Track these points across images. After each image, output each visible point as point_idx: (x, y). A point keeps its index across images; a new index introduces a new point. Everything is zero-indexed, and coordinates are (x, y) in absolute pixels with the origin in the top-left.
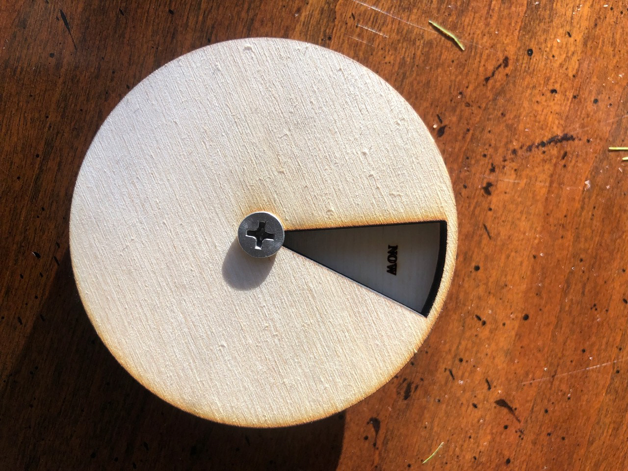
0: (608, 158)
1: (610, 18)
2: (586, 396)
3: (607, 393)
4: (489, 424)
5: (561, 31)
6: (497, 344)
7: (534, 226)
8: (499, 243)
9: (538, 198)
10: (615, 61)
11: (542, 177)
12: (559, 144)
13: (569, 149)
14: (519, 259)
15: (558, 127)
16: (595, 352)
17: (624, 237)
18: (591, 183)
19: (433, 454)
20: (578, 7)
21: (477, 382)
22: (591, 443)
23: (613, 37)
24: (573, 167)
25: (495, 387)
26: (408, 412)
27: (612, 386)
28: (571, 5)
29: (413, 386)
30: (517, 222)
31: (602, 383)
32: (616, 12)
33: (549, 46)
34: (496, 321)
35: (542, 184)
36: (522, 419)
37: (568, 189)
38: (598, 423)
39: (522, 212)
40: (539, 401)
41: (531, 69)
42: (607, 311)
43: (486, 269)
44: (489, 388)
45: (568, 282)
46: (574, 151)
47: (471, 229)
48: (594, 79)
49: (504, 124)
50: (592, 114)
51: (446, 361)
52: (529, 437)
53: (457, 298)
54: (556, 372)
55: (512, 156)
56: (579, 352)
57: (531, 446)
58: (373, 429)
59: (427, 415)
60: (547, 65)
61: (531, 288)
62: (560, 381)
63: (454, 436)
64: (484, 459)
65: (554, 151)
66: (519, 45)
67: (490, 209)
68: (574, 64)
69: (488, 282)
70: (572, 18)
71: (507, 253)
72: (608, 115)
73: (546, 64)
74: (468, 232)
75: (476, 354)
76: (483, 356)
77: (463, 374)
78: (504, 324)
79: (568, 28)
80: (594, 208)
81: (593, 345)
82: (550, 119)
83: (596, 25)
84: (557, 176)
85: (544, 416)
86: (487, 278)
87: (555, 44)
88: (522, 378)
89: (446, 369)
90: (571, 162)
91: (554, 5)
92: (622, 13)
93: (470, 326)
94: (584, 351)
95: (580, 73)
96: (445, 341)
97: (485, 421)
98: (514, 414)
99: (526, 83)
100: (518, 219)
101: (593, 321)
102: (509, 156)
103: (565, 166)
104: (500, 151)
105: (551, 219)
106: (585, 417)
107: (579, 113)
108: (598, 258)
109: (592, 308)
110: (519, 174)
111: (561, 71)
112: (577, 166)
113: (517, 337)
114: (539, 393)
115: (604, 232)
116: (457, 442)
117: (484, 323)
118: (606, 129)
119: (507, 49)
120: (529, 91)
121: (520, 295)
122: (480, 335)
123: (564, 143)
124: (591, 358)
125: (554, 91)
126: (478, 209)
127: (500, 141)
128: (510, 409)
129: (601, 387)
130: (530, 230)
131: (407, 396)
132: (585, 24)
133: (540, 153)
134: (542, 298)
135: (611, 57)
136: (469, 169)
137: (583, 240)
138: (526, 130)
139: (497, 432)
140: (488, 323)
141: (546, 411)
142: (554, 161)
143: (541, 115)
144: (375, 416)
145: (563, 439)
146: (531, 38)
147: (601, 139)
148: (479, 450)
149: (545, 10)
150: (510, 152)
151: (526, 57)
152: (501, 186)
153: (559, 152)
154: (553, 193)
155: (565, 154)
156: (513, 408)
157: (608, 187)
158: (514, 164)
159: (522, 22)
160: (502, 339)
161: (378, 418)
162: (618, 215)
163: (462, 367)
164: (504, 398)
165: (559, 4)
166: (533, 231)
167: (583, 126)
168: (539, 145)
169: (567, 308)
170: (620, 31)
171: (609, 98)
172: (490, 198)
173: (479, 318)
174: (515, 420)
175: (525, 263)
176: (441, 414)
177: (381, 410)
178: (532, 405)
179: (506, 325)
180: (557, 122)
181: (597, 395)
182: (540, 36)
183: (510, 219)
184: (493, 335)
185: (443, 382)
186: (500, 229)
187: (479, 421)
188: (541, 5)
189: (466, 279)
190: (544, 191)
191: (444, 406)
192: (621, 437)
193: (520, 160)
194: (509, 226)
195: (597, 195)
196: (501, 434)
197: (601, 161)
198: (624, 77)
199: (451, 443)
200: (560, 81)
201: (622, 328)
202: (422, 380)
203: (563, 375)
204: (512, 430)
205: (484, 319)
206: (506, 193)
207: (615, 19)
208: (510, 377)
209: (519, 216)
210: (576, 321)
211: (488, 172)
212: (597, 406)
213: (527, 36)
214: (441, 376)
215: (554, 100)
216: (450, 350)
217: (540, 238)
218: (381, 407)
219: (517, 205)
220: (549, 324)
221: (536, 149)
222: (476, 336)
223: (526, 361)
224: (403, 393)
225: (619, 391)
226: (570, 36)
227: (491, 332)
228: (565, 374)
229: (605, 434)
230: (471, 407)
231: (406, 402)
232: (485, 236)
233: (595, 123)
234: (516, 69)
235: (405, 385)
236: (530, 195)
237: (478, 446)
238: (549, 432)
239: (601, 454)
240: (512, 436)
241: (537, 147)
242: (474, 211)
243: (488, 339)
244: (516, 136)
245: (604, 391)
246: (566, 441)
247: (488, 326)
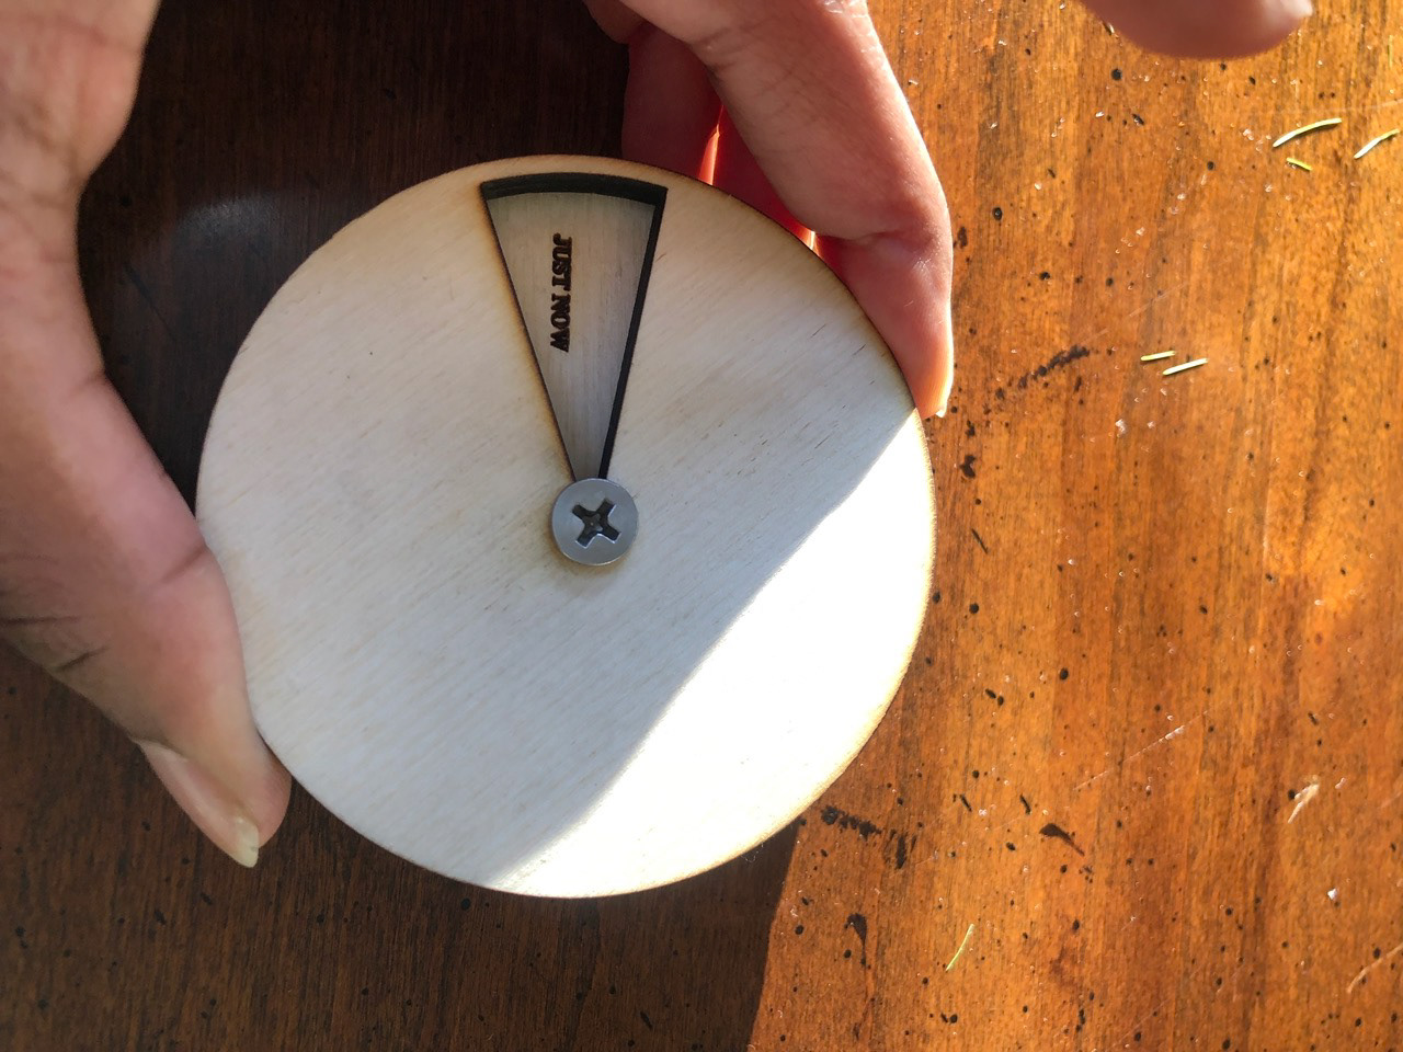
0: (1142, 376)
1: (1110, 136)
2: (1172, 782)
3: (1202, 768)
4: (1038, 872)
5: (1039, 169)
6: (1027, 732)
7: (1051, 515)
8: (1001, 557)
9: (1050, 465)
10: (1127, 208)
11: (1050, 428)
12: (1067, 366)
13: (1083, 372)
14: (1037, 578)
15: (1061, 338)
16: (1174, 706)
17: (1185, 504)
18: (1128, 424)
19: (961, 949)
20: (1058, 123)
21: (1007, 806)
22: (1192, 857)
23: (1118, 168)
24: (1095, 401)
25: (1036, 806)
26: (908, 887)
27: (1207, 755)
28: (1047, 122)
29: (908, 841)
30: (1024, 514)
31: (1191, 754)
32: (1117, 123)
33: (1025, 198)
34: (1018, 692)
35: (1052, 440)
36: (1087, 850)
37: (1092, 440)
38: (1197, 822)
39: (1028, 497)
40: (1105, 810)
41: (1005, 241)
42: (1181, 632)
43: (988, 607)
44: (1028, 810)
45: (1117, 599)
46: (1091, 374)
47: (954, 543)
48: (1102, 245)
49: (978, 348)
50: (1107, 305)
51: (952, 782)
52: (1101, 874)
53: (952, 669)
54: (1123, 755)
55: (998, 402)
56: (1152, 711)
57: (1105, 889)
58: (856, 935)
59: (939, 885)
60: (1028, 233)
61: (1064, 622)
62: (1132, 768)
63: (988, 907)
64: (1039, 934)
65: (1060, 378)
66: (978, 203)
67: (978, 502)
68: (1066, 226)
69: (995, 629)
70: (1052, 145)
71: (1017, 570)
72: (1132, 303)
73: (1025, 230)
74: (950, 549)
75: (998, 757)
76: (1008, 758)
77: (984, 797)
78: (1032, 695)
79: (1048, 163)
80: (1136, 464)
81: (1169, 695)
82: (1047, 326)
83: (1089, 151)
84: (1072, 422)
85: (1117, 833)
86: (993, 623)
87: (1033, 194)
88: (1074, 779)
89: (955, 796)
90: (1089, 392)
91: (1021, 125)
92: (1125, 123)
93: (980, 711)
94: (1158, 708)
95: (1078, 238)
96: (946, 748)
97: (1030, 868)
98: (1072, 844)
99: (1000, 269)
100: (1025, 509)
101: (1163, 654)
102: (993, 402)
103: (1081, 402)
104: (978, 395)
105: (1075, 498)
106: (1177, 817)
107: (1088, 307)
108: (1155, 547)
109: (1158, 634)
110: (1013, 431)
111: (1049, 239)
112: (1100, 399)
113: (1057, 712)
114: (1104, 797)
115: (1156, 503)
116: (993, 917)
117: (1001, 701)
118: (1132, 328)
119: (961, 213)
120: (1007, 283)
121: (1048, 639)
122: (999, 723)
123: (1075, 362)
124: (1169, 717)
125: (1045, 275)
126: (959, 505)
127: (975, 379)
128: (1066, 837)
129: (1191, 762)
130: (1046, 524)
131: (901, 861)
132: (1073, 151)
133: (1040, 387)
134: (1082, 636)
135: (1120, 201)
136: (933, 438)
137: (1128, 522)
138: (1014, 351)
139: (1051, 882)
140: (1006, 699)
141: (1119, 824)
142: (1064, 396)
143: (1032, 320)
144: (855, 910)
145: (1151, 862)
146: (995, 187)
147: (1127, 345)
148: (1029, 921)
149: (1009, 136)
150: (993, 395)
151: (993, 222)
152: (989, 457)
153: (1069, 379)
154: (1070, 452)
155: (1080, 382)
156: (1070, 834)
157: (1150, 425)
158: (1003, 414)
159: (976, 162)
160: (1034, 721)
161: (860, 913)
162: (1172, 470)
163: (979, 786)
164: (1053, 821)
165: (1028, 122)
166: (1051, 524)
167: (1098, 329)
168: (1036, 373)
169: (1123, 644)
170: (1127, 155)
171: (1128, 273)
172: (974, 481)
173: (992, 694)
174: (1075, 852)
175: (1048, 582)
176: (961, 876)
177: (864, 898)
178: (1096, 820)
179: (1036, 696)
180: (1057, 329)
181: (1188, 776)
182: (1009, 183)
183: (1012, 512)
184: (1018, 717)
185: (955, 821)
186: (999, 532)
187: (1021, 872)
188: (1001, 128)
189: (961, 631)
190: (1057, 450)
191: (963, 862)
192: (1234, 836)
193: (1011, 406)
194: (1012, 524)
195: (1137, 441)
196: (1059, 882)
197: (1134, 382)
198: (1146, 234)
199: (985, 921)
200: (1050, 255)
201: (1206, 655)
202: (920, 825)
203: (1134, 757)
204: (1074, 870)
205: (1000, 693)
206: (998, 468)
207: (1116, 136)
208: (1057, 782)
209: (1024, 503)
210: (1139, 662)
211: (964, 436)
212: (1190, 794)
213: (988, 186)
214: (949, 810)
215: (1047, 291)
216: (956, 762)
217: (1064, 534)
218: (862, 894)
219: (1019, 484)
220: (1100, 677)
221: (1034, 382)
222: (993, 725)
223: (1075, 748)
224: (893, 858)
225: (1219, 760)
226: (1054, 176)
227: (1015, 713)
228: (1137, 754)
229: (1210, 837)
230: (1006, 849)
231: (901, 871)
232: (978, 549)
233: (1115, 319)
234: (980, 248)
235: (895, 842)
236: (1037, 463)
237: (1027, 915)
238: (1128, 856)
239: (1209, 872)
240: (1075, 880)
241: (1035, 378)
242: (953, 510)
243: (1012, 726)
244: (1000, 365)
245: (1197, 766)
246: (1156, 864)
247: (1008, 704)
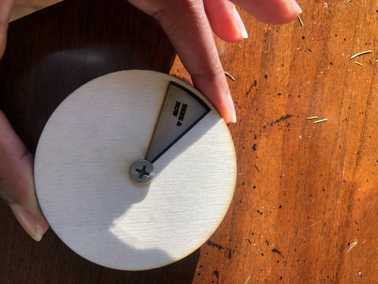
0: (308, 123)
1: (301, 55)
2: (312, 239)
3: (321, 235)
4: (270, 262)
5: (279, 64)
6: (269, 222)
7: (279, 162)
8: (263, 173)
9: (279, 147)
10: (305, 76)
11: (279, 137)
12: (285, 120)
13: (290, 122)
14: (274, 179)
15: (283, 112)
16: (313, 217)
17: (319, 160)
18: (302, 137)
19: (246, 282)
20: (285, 51)
21: (262, 243)
22: (317, 260)
23: (303, 64)
24: (293, 130)
25: (271, 243)
26: (232, 264)
27: (323, 231)
28: (282, 51)
29: (232, 251)
30: (270, 161)
31: (318, 231)
32: (303, 51)
33: (274, 72)
34: (266, 211)
35: (280, 141)
36: (285, 256)
37: (292, 141)
38: (319, 251)
39: (272, 156)
40: (291, 246)
41: (268, 85)
42: (316, 196)
43: (258, 187)
44: (268, 245)
45: (297, 186)
46: (292, 122)
47: (249, 169)
48: (297, 86)
49: (258, 114)
50: (298, 103)
51: (246, 236)
52: (289, 264)
53: (247, 204)
54: (297, 230)
55: (264, 129)
56: (307, 218)
57: (291, 268)
58: (216, 277)
59: (240, 264)
60: (275, 82)
61: (281, 192)
62: (300, 234)
63: (255, 271)
64: (270, 280)
65: (283, 123)
66: (260, 74)
67: (257, 157)
68: (286, 81)
69: (260, 193)
70: (283, 57)
71: (268, 177)
72: (305, 102)
73: (274, 81)
74: (248, 170)
75: (260, 229)
76: (263, 230)
77: (255, 240)
78: (271, 212)
79: (282, 63)
80: (305, 148)
81: (312, 214)
82: (280, 108)
83: (294, 59)
84: (286, 136)
85: (294, 252)
86: (260, 191)
87: (277, 71)
88: (282, 236)
89: (246, 240)
90: (291, 127)
91: (274, 52)
92: (306, 51)
93: (255, 216)
94: (308, 218)
95: (290, 83)
96: (244, 226)
97: (268, 261)
98: (281, 255)
99: (266, 92)
100: (271, 160)
101: (311, 202)
102: (262, 130)
103: (289, 130)
104: (258, 128)
105: (286, 157)
106: (313, 249)
107: (292, 103)
108: (309, 171)
109: (309, 197)
110: (268, 138)
111: (281, 84)
112: (295, 129)
113: (278, 217)
114: (291, 242)
115: (310, 159)
116: (256, 274)
117: (261, 213)
118: (305, 109)
119: (255, 76)
120: (268, 96)
121: (276, 197)
122: (260, 220)
123: (287, 119)
124: (312, 220)
125: (279, 94)
126: (251, 158)
127: (257, 123)
128: (279, 253)
129: (318, 233)
130: (277, 164)
131: (230, 257)
132: (289, 59)
133: (277, 126)
134: (286, 196)
135: (303, 74)
136: (244, 139)
137: (302, 164)
138: (269, 115)
139: (274, 265)
140: (263, 213)
141: (295, 250)
142: (284, 128)
143: (275, 107)
144: (215, 270)
146: (266, 69)
147: (303, 114)
148: (267, 276)
149: (270, 55)
150: (262, 127)
151: (265, 79)
152: (260, 145)
153: (285, 124)
154: (285, 144)
155: (289, 124)
156: (280, 252)
157: (310, 137)
158: (265, 133)
159: (260, 62)
160: (271, 220)
161: (217, 271)
162: (316, 150)
163: (254, 237)
164: (275, 248)
165: (276, 51)
166: (278, 164)
167: (295, 109)
168: (276, 122)
169: (298, 199)
170: (306, 60)
171: (305, 94)
172: (256, 151)
173: (259, 212)
174: (282, 257)
175: (277, 180)
176: (247, 262)
177: (218, 266)
178: (288, 248)
179: (272, 212)
180: (283, 109)
181: (317, 237)
182: (270, 68)
183: (267, 160)
184: (266, 218)
185: (246, 247)
186: (263, 166)
187: (265, 262)
188: (268, 53)
189: (250, 193)
190: (281, 144)
191: (248, 258)
192: (331, 255)
193: (268, 131)
194: (267, 164)
195: (305, 142)
196: (276, 265)
197: (305, 125)
198: (311, 83)
199: (254, 275)
200: (281, 89)
201: (324, 203)
202: (236, 247)
203: (300, 231)
204: (281, 262)
205: (261, 211)
206: (263, 148)
207: (303, 55)
208: (277, 237)
209: (271, 158)
210: (303, 204)
211: (253, 139)
212: (317, 242)
213: (264, 69)
214: (244, 243)
215: (280, 99)
216: (247, 230)
217: (282, 167)
218: (218, 265)
219: (269, 153)
220: (291, 208)
222: (258, 220)
223: (283, 228)
224: (227, 256)
225: (327, 233)
226: (283, 66)
227: (265, 217)
228: (302, 230)
229: (323, 255)
230: (261, 255)
231: (229, 260)
232: (256, 171)
233: (300, 107)
234: (260, 86)
235: (228, 252)
236: (275, 147)
237: (266, 274)
238: (298, 259)
239: (322, 265)
240: (281, 265)
241: (275, 123)
242: (249, 159)
243: (264, 221)
244: (265, 119)
245: (320, 234)
246: (306, 262)
247: (263, 214)
